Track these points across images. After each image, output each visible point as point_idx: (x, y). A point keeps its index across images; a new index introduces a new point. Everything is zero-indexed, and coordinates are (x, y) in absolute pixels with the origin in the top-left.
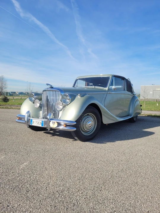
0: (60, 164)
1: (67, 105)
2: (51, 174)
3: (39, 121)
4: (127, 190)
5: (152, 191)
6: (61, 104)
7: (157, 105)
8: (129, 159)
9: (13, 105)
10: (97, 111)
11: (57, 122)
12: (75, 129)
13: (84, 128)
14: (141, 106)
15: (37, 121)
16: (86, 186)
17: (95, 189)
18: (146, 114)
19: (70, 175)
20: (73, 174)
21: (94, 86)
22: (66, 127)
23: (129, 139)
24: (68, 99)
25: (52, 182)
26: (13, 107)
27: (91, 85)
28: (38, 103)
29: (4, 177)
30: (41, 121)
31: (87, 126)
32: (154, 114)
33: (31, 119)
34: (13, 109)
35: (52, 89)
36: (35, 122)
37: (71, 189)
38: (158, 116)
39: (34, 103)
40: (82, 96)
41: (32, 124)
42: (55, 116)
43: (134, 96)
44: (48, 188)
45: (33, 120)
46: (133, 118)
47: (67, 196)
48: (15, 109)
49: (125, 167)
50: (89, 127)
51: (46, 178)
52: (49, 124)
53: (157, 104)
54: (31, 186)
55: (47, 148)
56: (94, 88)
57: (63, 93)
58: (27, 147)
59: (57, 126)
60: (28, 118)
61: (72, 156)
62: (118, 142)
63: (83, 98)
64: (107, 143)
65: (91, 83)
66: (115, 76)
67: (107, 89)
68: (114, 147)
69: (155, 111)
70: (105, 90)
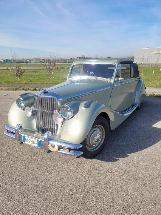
1: (69, 119)
3: (34, 140)
7: (153, 72)
11: (58, 146)
12: (82, 153)
13: (90, 144)
14: (146, 88)
15: (31, 139)
18: (148, 94)
21: (96, 76)
22: (70, 151)
24: (69, 111)
27: (92, 75)
28: (30, 111)
30: (37, 141)
31: (94, 142)
32: (157, 94)
33: (23, 135)
35: (47, 95)
39: (24, 110)
41: (25, 142)
42: (53, 125)
43: (140, 81)
45: (25, 137)
46: (138, 107)
50: (96, 142)
52: (48, 146)
53: (153, 71)
55: (48, 178)
56: (96, 79)
57: (61, 99)
58: (23, 177)
59: (59, 150)
60: (20, 134)
61: (82, 197)
62: (131, 155)
63: (89, 109)
64: (119, 159)
65: (92, 72)
66: (122, 63)
67: (112, 81)
68: (128, 168)
69: (156, 87)
70: (110, 82)
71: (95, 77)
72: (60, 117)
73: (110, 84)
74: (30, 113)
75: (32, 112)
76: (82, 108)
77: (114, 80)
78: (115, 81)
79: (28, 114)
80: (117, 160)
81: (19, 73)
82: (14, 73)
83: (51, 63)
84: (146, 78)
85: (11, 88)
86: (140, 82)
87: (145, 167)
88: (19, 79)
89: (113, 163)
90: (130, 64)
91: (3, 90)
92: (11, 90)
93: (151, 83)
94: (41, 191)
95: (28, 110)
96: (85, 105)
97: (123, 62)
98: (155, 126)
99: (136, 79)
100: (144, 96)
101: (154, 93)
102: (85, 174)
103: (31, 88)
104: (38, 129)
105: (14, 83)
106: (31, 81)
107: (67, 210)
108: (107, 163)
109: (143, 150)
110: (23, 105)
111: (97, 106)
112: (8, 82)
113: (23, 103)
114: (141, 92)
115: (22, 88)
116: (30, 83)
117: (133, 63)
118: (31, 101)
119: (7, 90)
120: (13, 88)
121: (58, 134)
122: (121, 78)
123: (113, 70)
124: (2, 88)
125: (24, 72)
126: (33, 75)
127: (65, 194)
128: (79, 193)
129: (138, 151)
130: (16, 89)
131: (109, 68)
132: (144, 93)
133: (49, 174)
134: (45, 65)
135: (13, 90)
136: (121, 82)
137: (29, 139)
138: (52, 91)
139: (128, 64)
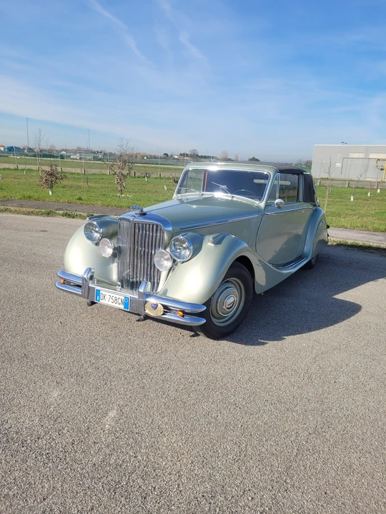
0: (184, 413)
1: (183, 262)
2: (175, 445)
3: (118, 297)
4: (337, 488)
5: (382, 487)
6: (166, 257)
7: (352, 199)
8: (323, 394)
9: (8, 200)
10: (246, 272)
11: (162, 305)
12: (204, 321)
13: (217, 312)
14: (328, 227)
15: (112, 295)
16: (256, 480)
17: (274, 488)
18: (334, 241)
19: (215, 448)
20: (220, 445)
22: (183, 316)
23: (310, 330)
24: (185, 248)
25: (183, 467)
26: (12, 209)
27: (223, 191)
28: (109, 247)
29: (81, 457)
30: (123, 298)
31: (224, 307)
32: (352, 241)
33: (96, 288)
34: (11, 211)
35: (145, 218)
36: (107, 297)
37: (229, 489)
38: (361, 246)
40: (217, 242)
41: (99, 301)
43: (316, 210)
44: (181, 485)
45: (101, 292)
46: (310, 262)
47: (225, 508)
48: (15, 212)
49: (319, 419)
50: (228, 308)
51: (169, 459)
52: (145, 307)
53: (352, 197)
54: (146, 482)
55: (143, 361)
56: (230, 199)
57: (170, 229)
58: (97, 358)
59: (163, 314)
60: (90, 285)
61: (203, 388)
62: (289, 339)
63: (221, 247)
64: (267, 343)
65: (223, 185)
66: (281, 171)
67: (262, 204)
68: (283, 356)
69: (353, 228)
70: (258, 207)
71: (230, 195)
72: (167, 260)
73: (258, 210)
74: (110, 251)
75: (115, 249)
76: (208, 244)
77: (266, 202)
78: (267, 205)
79: (104, 252)
80: (263, 344)
81: (52, 179)
82: (41, 178)
83: (125, 162)
84: (334, 210)
85: (38, 210)
86: (316, 212)
87: (313, 356)
88: (50, 193)
89: (257, 347)
90: (298, 174)
91: (19, 213)
92: (37, 214)
93: (343, 221)
94: (133, 377)
95: (106, 245)
96: (213, 238)
97: (285, 171)
98: (340, 296)
99: (309, 206)
100: (324, 242)
101: (347, 241)
102: (207, 359)
103: (82, 214)
104: (121, 282)
105: (43, 200)
106: (80, 199)
107: (180, 402)
108: (246, 347)
109: (313, 333)
110: (97, 235)
111: (234, 244)
112: (29, 197)
113: (97, 232)
114: (317, 235)
115: (61, 212)
116: (79, 202)
117: (303, 174)
118: (111, 229)
119: (29, 213)
120: (43, 210)
121: (159, 289)
122: (278, 201)
123: (265, 185)
124: (17, 208)
125: (62, 179)
126: (79, 187)
127: (174, 383)
128: (197, 383)
129: (302, 333)
130: (48, 214)
131: (256, 181)
132: (324, 236)
133: (143, 356)
134: (112, 165)
135: (42, 214)
136: (279, 207)
137: (108, 294)
138: (153, 213)
139: (294, 174)
